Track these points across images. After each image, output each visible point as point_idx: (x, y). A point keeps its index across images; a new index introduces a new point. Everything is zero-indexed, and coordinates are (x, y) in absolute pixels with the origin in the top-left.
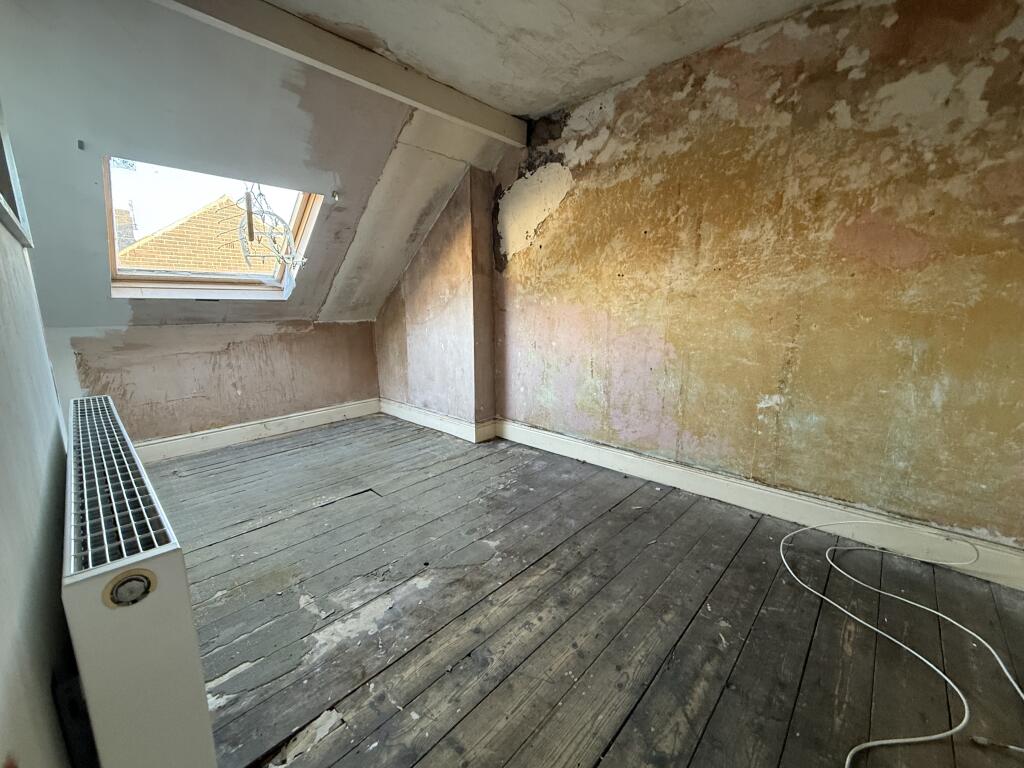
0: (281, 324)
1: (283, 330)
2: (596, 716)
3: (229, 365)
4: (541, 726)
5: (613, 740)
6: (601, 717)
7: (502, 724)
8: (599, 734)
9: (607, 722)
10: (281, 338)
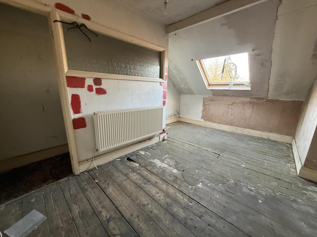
0: (252, 98)
1: (252, 101)
2: (125, 206)
3: (232, 109)
4: (126, 194)
5: (118, 210)
6: (124, 207)
7: (128, 186)
8: (120, 206)
9: (123, 209)
10: (250, 103)
